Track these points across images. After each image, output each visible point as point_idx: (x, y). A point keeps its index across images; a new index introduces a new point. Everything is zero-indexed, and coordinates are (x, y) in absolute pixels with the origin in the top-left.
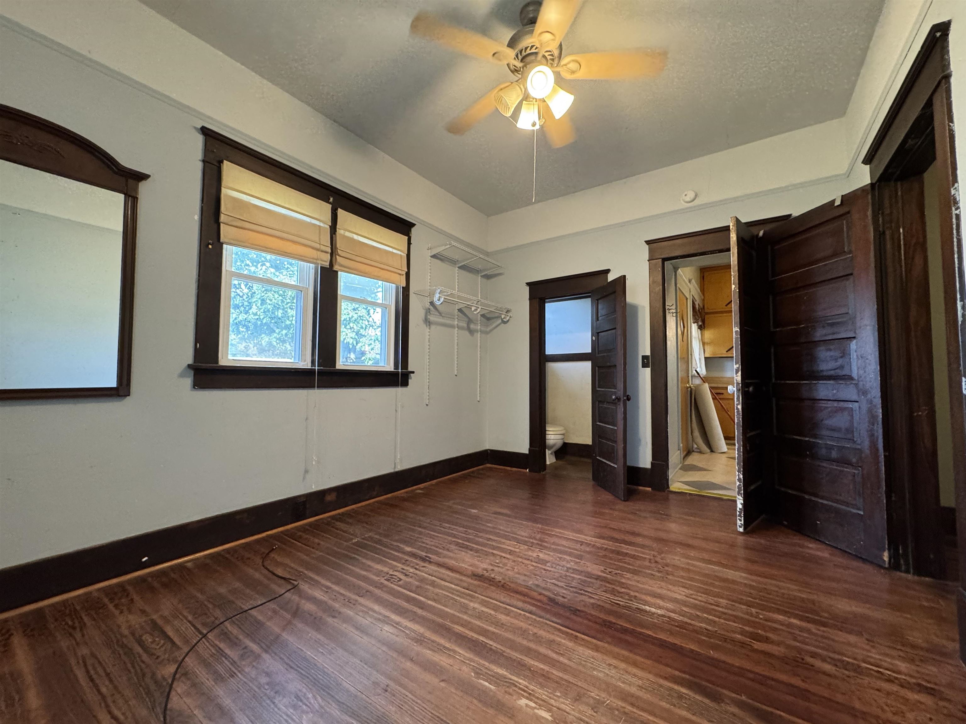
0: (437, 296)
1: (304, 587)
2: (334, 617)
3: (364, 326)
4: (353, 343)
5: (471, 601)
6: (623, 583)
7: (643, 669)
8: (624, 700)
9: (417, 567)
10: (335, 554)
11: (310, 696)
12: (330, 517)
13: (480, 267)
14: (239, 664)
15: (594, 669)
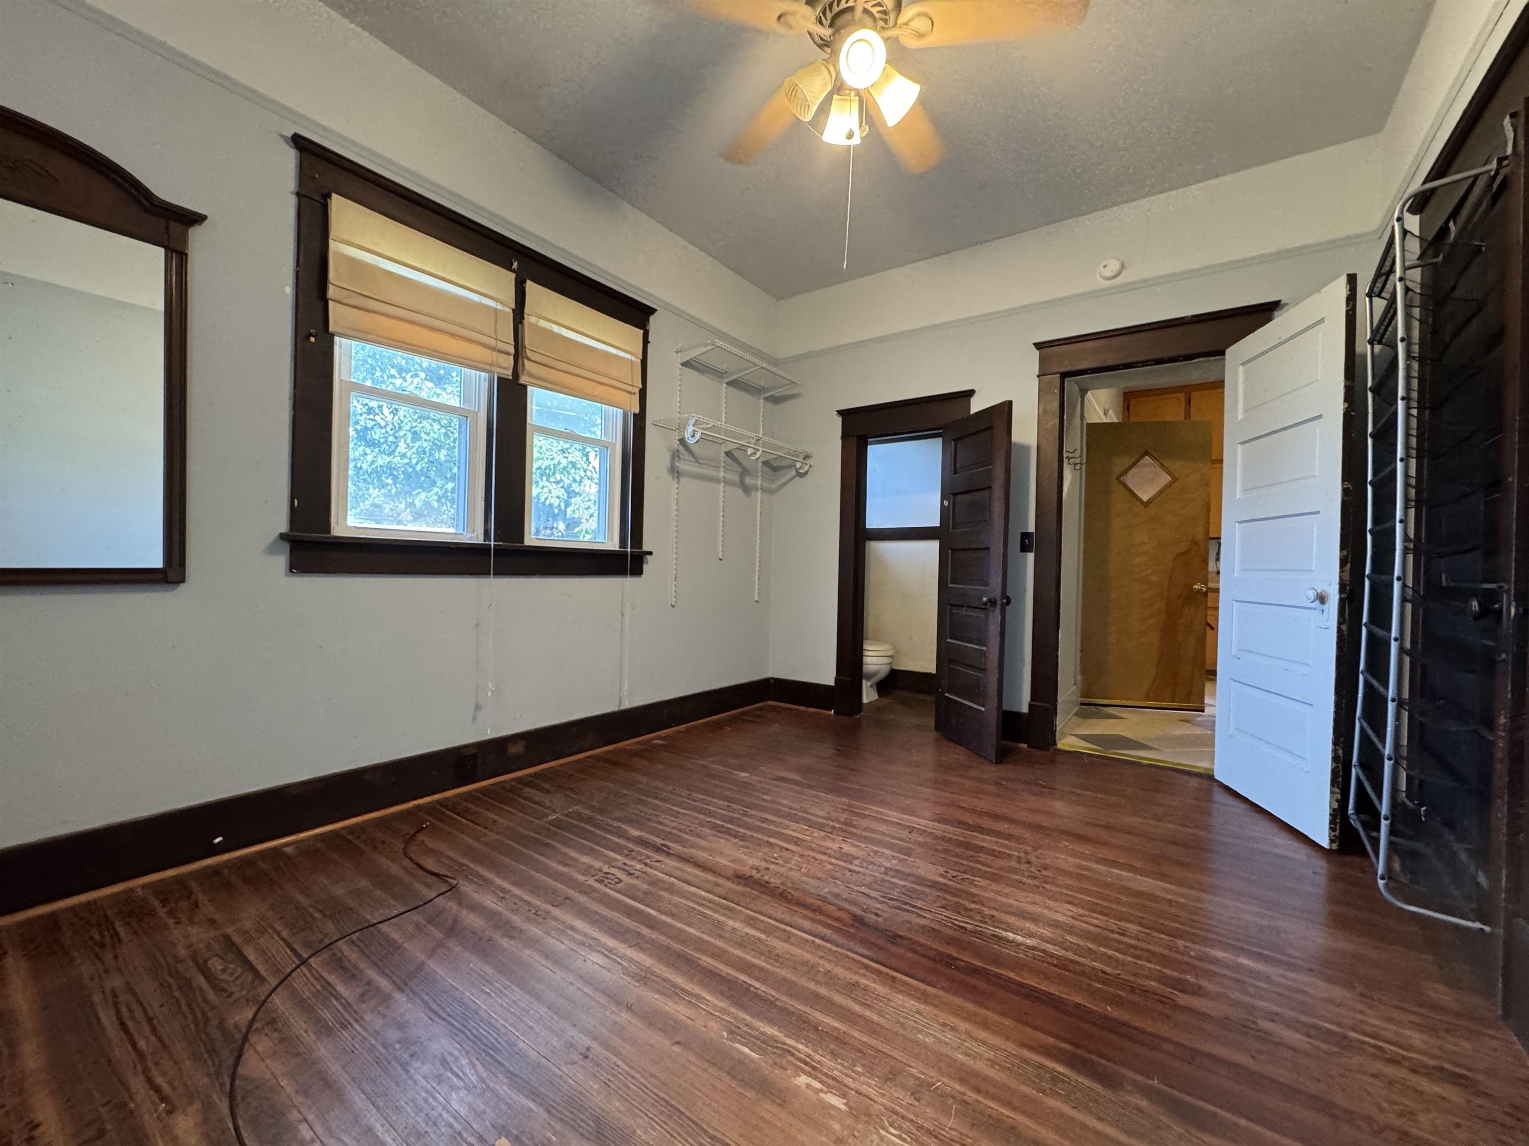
0: (690, 429)
1: (466, 887)
2: (512, 937)
3: (578, 479)
4: (559, 505)
5: (730, 918)
6: (974, 895)
7: (996, 1033)
8: (962, 1081)
9: (648, 861)
10: (520, 839)
11: (464, 1062)
12: (513, 779)
13: (762, 383)
14: (355, 1007)
15: (920, 1031)
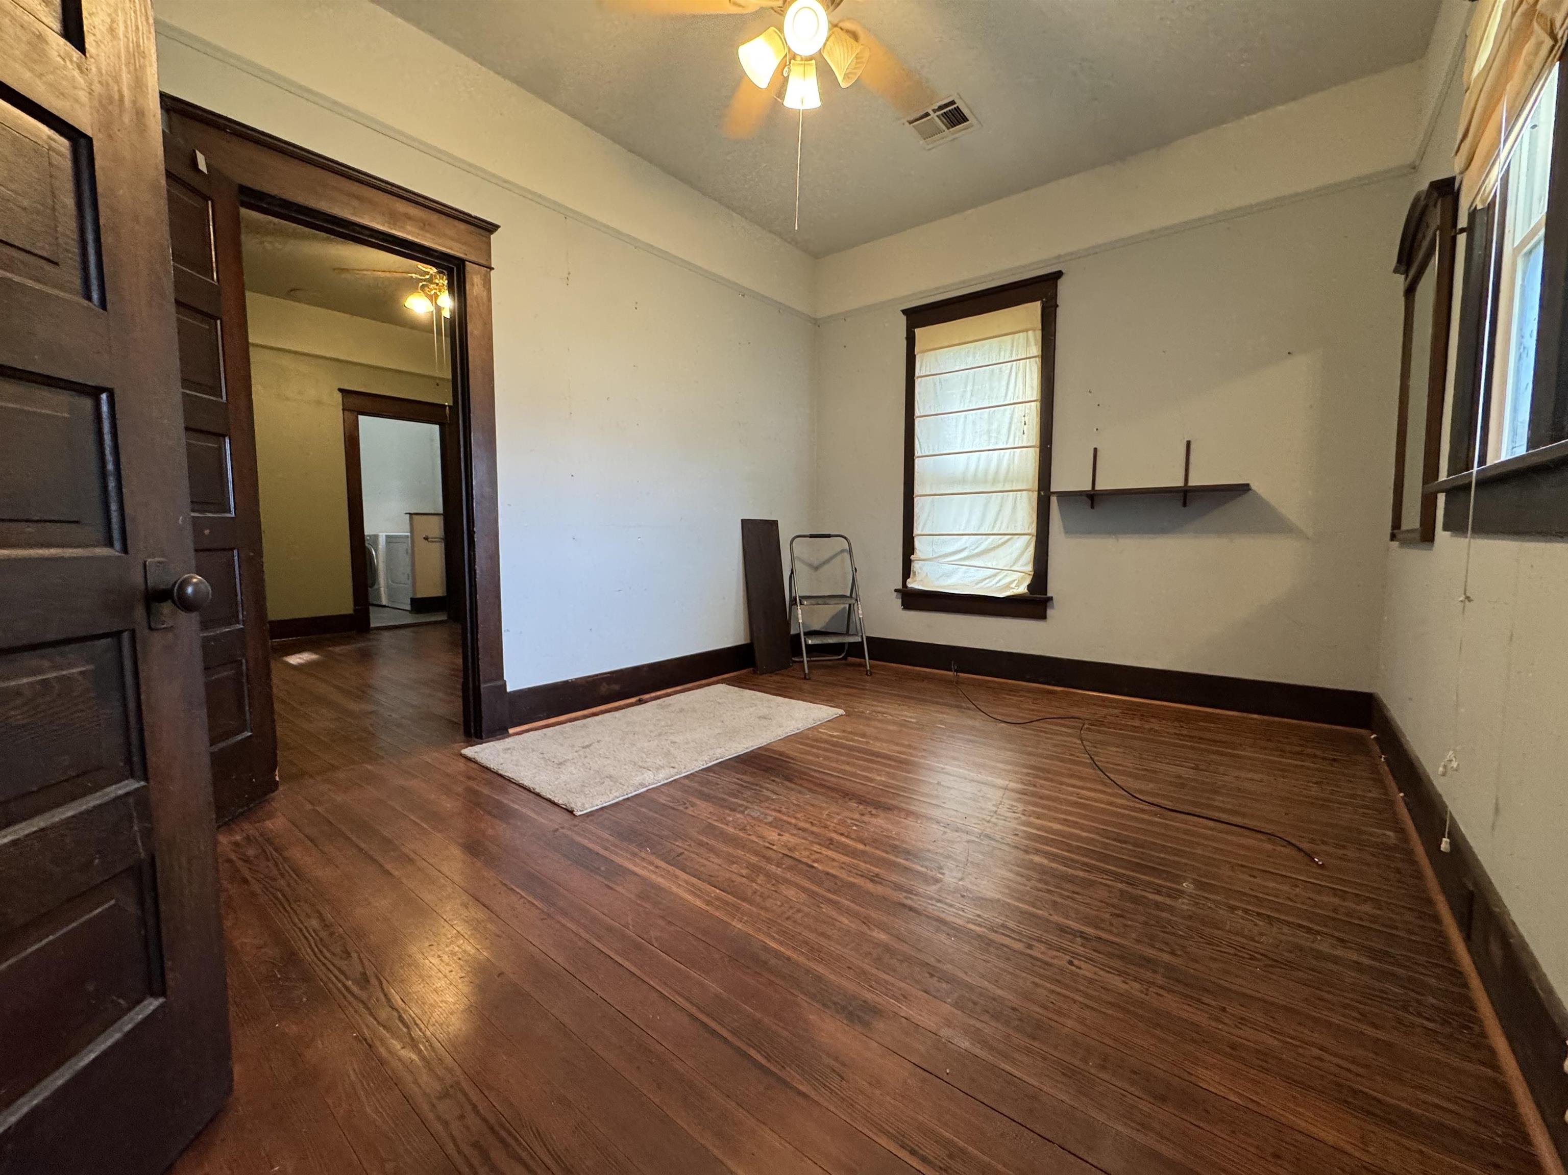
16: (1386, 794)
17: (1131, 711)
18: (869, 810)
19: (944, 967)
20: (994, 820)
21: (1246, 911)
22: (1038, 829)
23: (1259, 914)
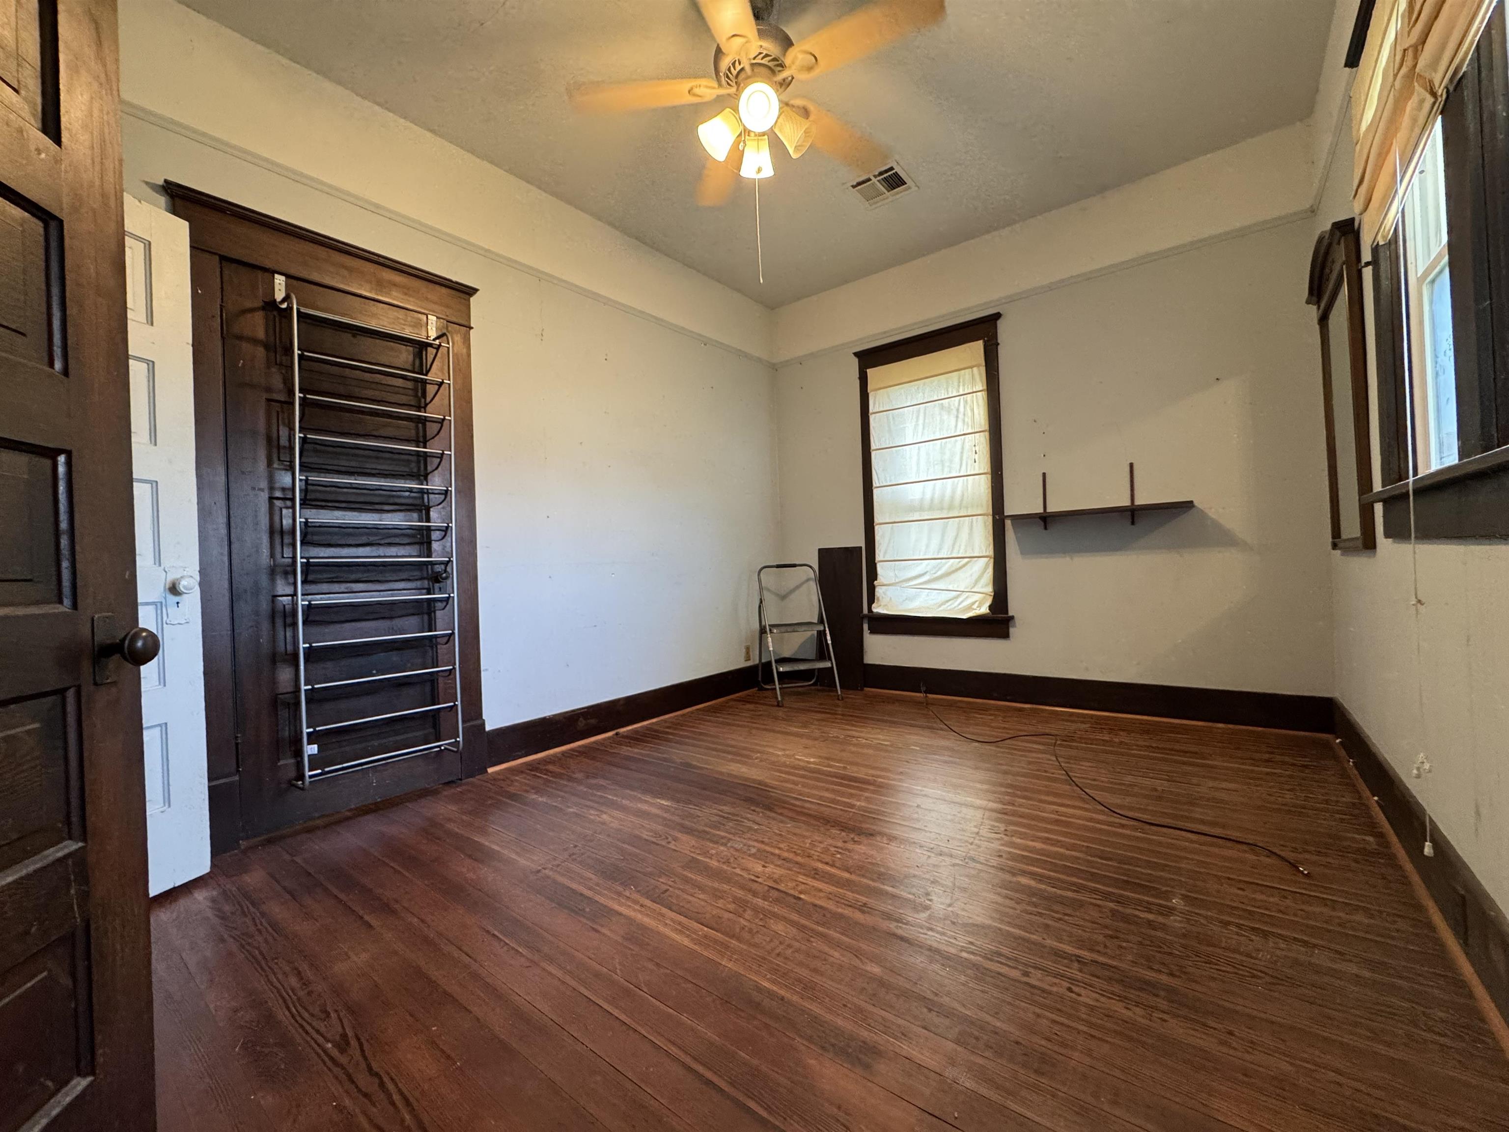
16: (1360, 798)
17: (1099, 725)
18: (852, 836)
19: (941, 1000)
20: (976, 842)
21: (1239, 926)
22: (1023, 850)
23: (1253, 929)
